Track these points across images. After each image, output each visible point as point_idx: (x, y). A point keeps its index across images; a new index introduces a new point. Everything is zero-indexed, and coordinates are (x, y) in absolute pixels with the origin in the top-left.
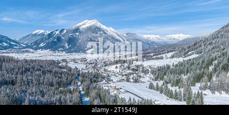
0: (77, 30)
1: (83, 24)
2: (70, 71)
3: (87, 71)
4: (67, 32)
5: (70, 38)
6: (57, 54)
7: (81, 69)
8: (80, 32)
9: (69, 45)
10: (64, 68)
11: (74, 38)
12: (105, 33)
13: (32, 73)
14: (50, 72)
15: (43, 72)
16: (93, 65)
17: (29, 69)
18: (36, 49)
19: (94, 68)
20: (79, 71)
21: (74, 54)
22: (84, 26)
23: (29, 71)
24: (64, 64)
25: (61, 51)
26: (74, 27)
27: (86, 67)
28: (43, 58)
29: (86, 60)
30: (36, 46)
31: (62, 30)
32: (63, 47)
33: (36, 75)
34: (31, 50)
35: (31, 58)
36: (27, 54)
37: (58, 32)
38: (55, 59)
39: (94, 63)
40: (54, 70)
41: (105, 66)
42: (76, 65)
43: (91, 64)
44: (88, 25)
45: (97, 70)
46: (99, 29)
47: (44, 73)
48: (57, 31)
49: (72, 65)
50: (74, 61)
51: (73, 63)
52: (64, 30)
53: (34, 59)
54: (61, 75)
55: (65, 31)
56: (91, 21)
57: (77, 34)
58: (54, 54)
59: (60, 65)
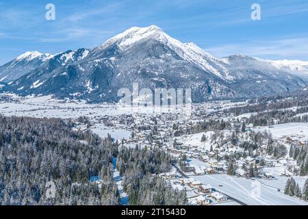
0: (112, 50)
1: (127, 37)
2: (97, 144)
3: (133, 146)
4: (90, 55)
5: (98, 68)
6: (67, 105)
7: (120, 142)
8: (119, 56)
9: (93, 85)
10: (83, 138)
11: (107, 69)
12: (177, 57)
13: (14, 145)
14: (53, 145)
15: (37, 145)
16: (148, 132)
17: (10, 137)
18: (24, 94)
19: (150, 138)
20: (117, 145)
21: (105, 105)
22: (129, 42)
23: (9, 141)
24: (83, 127)
25: (77, 98)
26: (105, 44)
27: (133, 135)
28: (39, 115)
29: (132, 121)
30: (23, 87)
31: (80, 52)
32: (82, 89)
33: (23, 151)
34: (15, 96)
35: (13, 114)
36: (6, 104)
37: (70, 56)
38: (63, 117)
39: (149, 128)
40: (60, 142)
41: (177, 134)
42: (110, 131)
43: (144, 129)
44: (136, 38)
45: (158, 143)
46: (163, 47)
47: (40, 147)
48: (68, 52)
49: (100, 131)
50: (106, 121)
51: (102, 125)
52: (83, 50)
53: (20, 115)
54: (77, 152)
55: (86, 53)
56: (143, 30)
57: (113, 59)
58: (62, 105)
59: (74, 129)
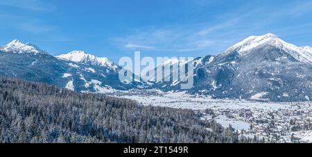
0: (233, 55)
1: (246, 44)
2: (220, 132)
3: (252, 136)
4: (215, 60)
5: (221, 70)
6: (197, 99)
7: (239, 132)
8: (239, 60)
9: (217, 84)
10: (209, 126)
11: (228, 71)
12: (293, 59)
13: (159, 128)
14: (186, 130)
15: (174, 129)
16: (266, 125)
17: (156, 121)
18: (166, 90)
19: (268, 131)
20: (237, 134)
21: (227, 100)
22: (247, 48)
23: (155, 125)
24: (209, 118)
25: (205, 94)
26: (227, 51)
27: (251, 127)
28: (176, 106)
29: (251, 115)
30: (166, 86)
31: (207, 58)
32: (208, 87)
33: (164, 132)
34: (160, 91)
35: (158, 104)
36: (154, 97)
37: (199, 62)
38: (193, 109)
39: (267, 122)
40: (191, 128)
41: (294, 129)
42: (231, 122)
43: (262, 122)
44: (254, 45)
45: (276, 136)
46: (279, 51)
47: (176, 130)
48: (198, 59)
49: (223, 122)
50: (227, 113)
51: (225, 117)
52: (210, 56)
53: (163, 105)
54: (204, 137)
55: (211, 59)
56: (260, 37)
57: (233, 62)
58: (193, 99)
59: (202, 119)
